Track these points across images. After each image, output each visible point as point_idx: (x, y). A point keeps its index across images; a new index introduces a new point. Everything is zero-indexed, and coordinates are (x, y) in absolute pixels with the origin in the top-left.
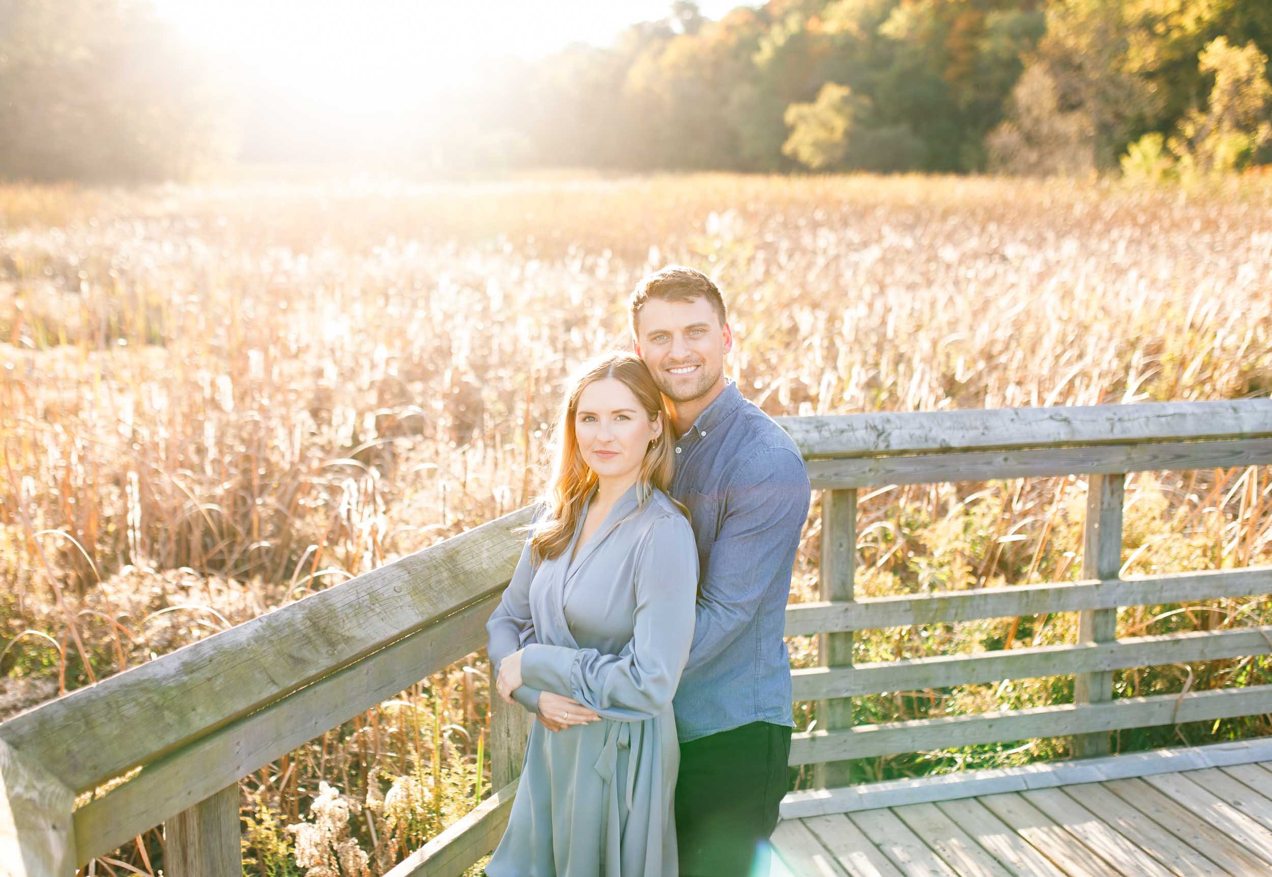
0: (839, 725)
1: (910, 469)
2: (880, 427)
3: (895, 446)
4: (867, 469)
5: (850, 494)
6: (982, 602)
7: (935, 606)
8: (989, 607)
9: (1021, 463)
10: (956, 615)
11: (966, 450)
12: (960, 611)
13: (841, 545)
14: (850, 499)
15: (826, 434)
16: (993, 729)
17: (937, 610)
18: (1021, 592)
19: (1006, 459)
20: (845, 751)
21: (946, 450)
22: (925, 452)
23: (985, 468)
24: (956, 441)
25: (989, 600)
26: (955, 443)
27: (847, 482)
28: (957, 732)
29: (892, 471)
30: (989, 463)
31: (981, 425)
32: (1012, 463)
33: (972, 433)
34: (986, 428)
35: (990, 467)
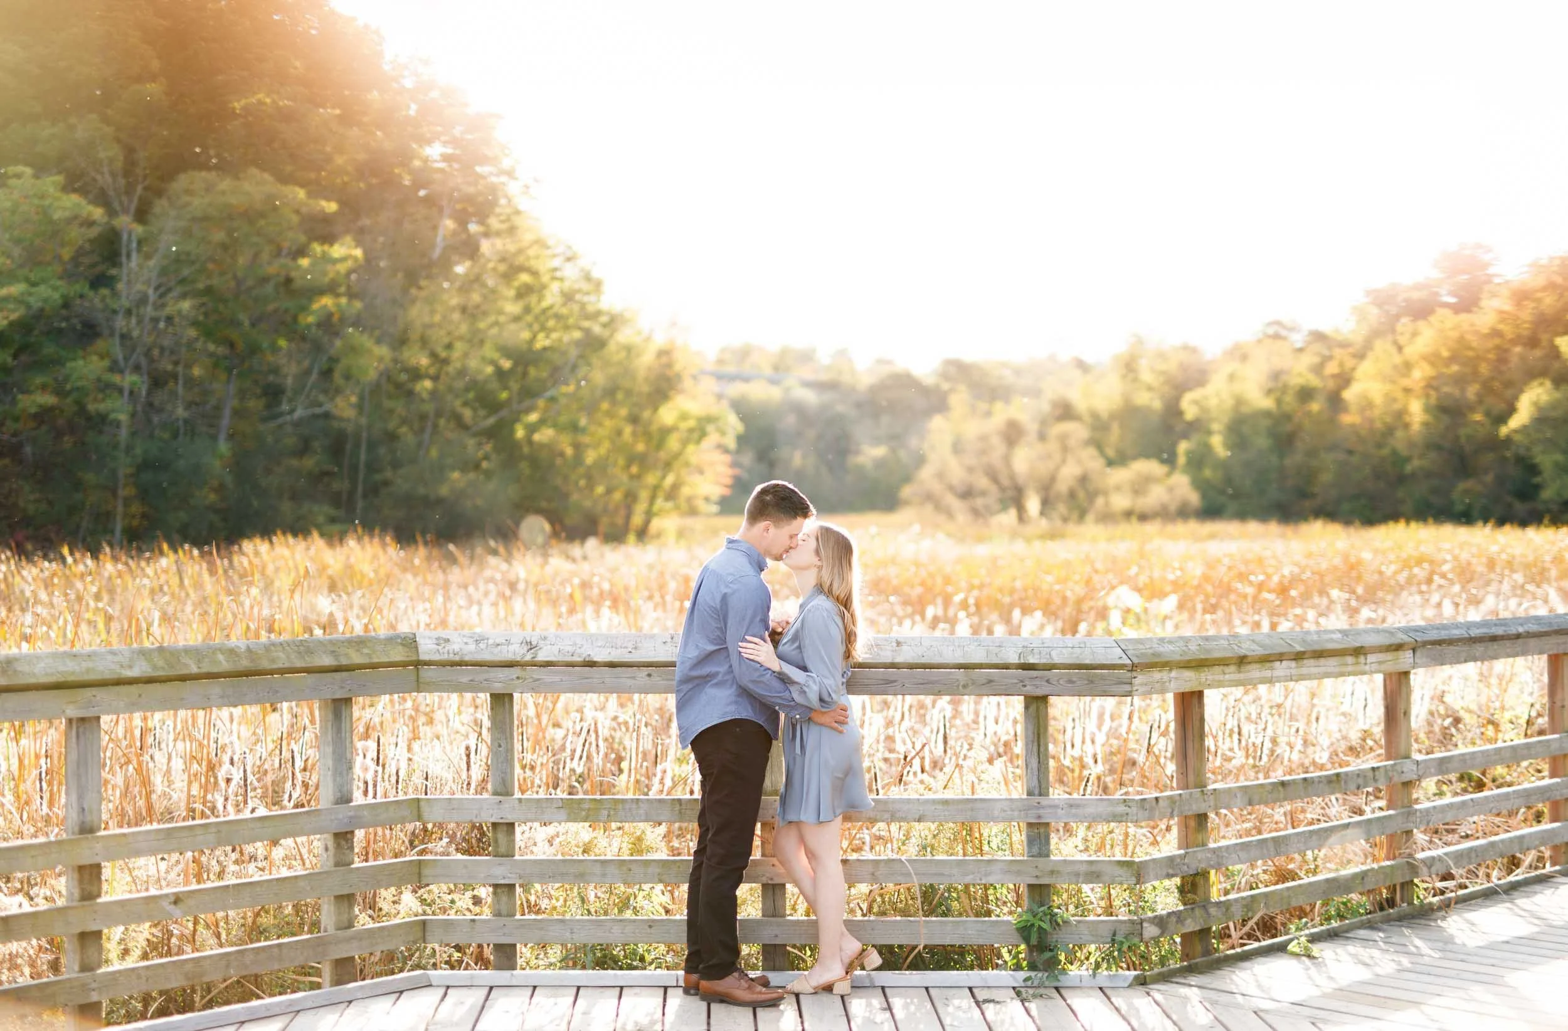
0: (504, 912)
1: (557, 678)
2: (534, 643)
3: (542, 657)
4: (514, 677)
5: (506, 700)
6: (634, 806)
7: (586, 806)
8: (642, 811)
9: (664, 679)
10: (608, 816)
11: (612, 665)
12: (612, 813)
13: (500, 746)
14: (507, 705)
15: (482, 646)
16: (652, 931)
17: (589, 810)
18: (673, 800)
19: (649, 675)
20: (504, 935)
21: (591, 664)
22: (572, 665)
23: (630, 682)
24: (600, 655)
26: (598, 657)
27: (499, 688)
28: (616, 929)
29: (538, 680)
30: (634, 678)
31: (630, 646)
32: (656, 679)
33: (619, 651)
34: (636, 648)
35: (633, 681)
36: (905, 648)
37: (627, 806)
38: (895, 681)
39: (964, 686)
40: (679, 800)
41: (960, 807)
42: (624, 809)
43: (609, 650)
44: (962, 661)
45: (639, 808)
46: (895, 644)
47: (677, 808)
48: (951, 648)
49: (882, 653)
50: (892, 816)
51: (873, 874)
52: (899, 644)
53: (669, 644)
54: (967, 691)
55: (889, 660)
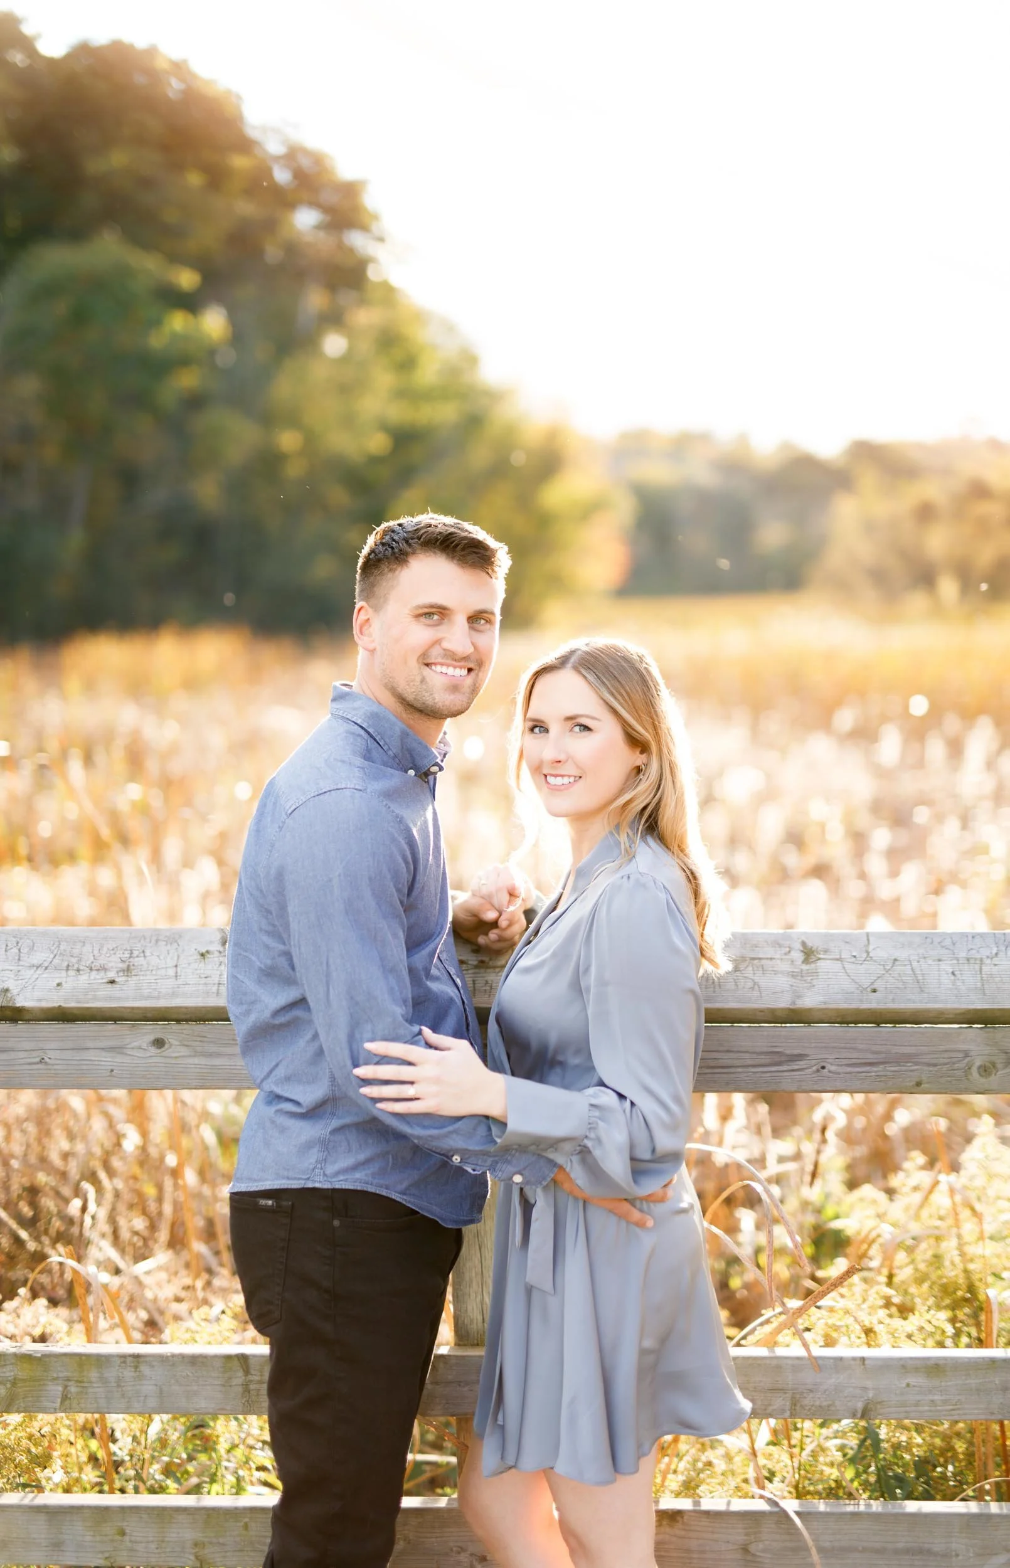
6: (129, 1373)
8: (148, 1388)
9: (196, 1054)
10: (65, 1398)
12: (73, 1389)
17: (14, 1383)
18: (228, 1358)
23: (107, 1060)
25: (145, 1369)
30: (118, 1050)
31: (114, 963)
32: (176, 1050)
33: (84, 978)
34: (128, 971)
35: (119, 1059)
36: (824, 966)
37: (111, 1374)
38: (800, 1057)
39: (985, 1070)
40: (243, 1359)
41: (973, 1382)
42: (103, 1380)
43: (60, 977)
44: (978, 1004)
45: (140, 1377)
46: (798, 956)
47: (239, 1378)
48: (947, 967)
49: (764, 982)
50: (794, 1403)
51: (745, 1550)
52: (809, 954)
53: (214, 959)
54: (994, 1080)
55: (783, 1002)
